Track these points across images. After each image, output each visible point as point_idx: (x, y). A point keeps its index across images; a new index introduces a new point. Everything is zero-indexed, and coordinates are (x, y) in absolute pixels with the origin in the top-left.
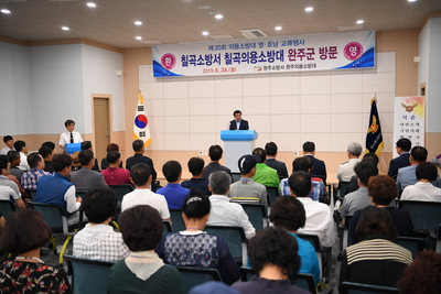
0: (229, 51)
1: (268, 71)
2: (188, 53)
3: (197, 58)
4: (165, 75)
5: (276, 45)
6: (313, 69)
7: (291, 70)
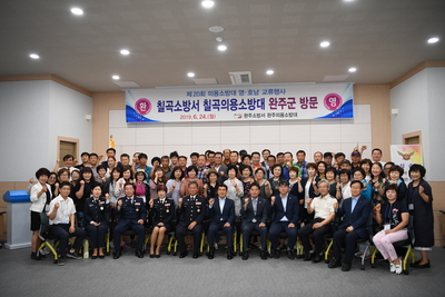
0: (208, 98)
1: (249, 119)
2: (164, 99)
3: (174, 104)
4: (139, 120)
5: (257, 93)
6: (294, 118)
7: (272, 118)
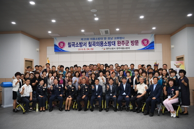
0: (90, 41)
1: (108, 50)
2: (71, 41)
3: (76, 44)
4: (60, 51)
5: (112, 39)
6: (128, 49)
7: (119, 50)
